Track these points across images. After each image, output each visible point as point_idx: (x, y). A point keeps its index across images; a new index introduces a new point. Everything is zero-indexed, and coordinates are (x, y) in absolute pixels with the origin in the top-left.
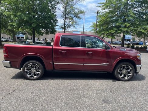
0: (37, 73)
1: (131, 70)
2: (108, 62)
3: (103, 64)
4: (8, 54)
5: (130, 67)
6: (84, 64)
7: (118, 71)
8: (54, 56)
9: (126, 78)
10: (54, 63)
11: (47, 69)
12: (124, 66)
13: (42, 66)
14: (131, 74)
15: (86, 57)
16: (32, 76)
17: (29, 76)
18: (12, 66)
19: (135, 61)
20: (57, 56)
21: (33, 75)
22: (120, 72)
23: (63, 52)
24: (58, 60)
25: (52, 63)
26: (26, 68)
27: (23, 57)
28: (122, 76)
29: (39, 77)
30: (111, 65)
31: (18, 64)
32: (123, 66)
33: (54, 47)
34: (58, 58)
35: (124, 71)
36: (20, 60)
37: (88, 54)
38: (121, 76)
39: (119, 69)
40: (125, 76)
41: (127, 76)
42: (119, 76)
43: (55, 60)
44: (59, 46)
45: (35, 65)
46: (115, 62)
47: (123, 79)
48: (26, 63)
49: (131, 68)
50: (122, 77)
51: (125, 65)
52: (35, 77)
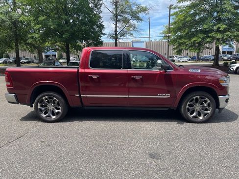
0: (57, 111)
1: (209, 105)
2: (168, 92)
3: (160, 96)
4: (12, 83)
5: (207, 99)
6: (129, 96)
7: (187, 107)
8: (81, 84)
9: (201, 118)
10: (82, 95)
11: (71, 105)
12: (197, 99)
13: (62, 100)
14: (209, 112)
15: (132, 84)
16: (49, 116)
17: (44, 116)
18: (19, 100)
19: (215, 89)
20: (86, 85)
21: (51, 115)
22: (191, 108)
23: (95, 77)
24: (87, 90)
25: (78, 95)
26: (39, 104)
27: (34, 87)
28: (194, 114)
29: (60, 117)
30: (173, 97)
31: (28, 98)
32: (195, 98)
33: (81, 70)
34: (87, 87)
35: (198, 107)
36: (29, 92)
37: (134, 79)
38: (191, 114)
39: (188, 103)
40: (200, 115)
41: (202, 115)
42: (189, 114)
43: (82, 91)
44: (89, 68)
45: (53, 98)
46: (181, 92)
47: (195, 120)
48: (39, 96)
49: (209, 101)
50: (194, 117)
51: (199, 97)
52: (54, 117)
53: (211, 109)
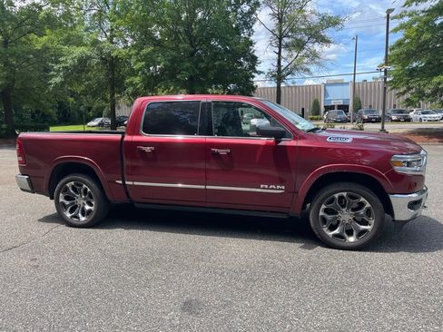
0: (87, 207)
2: (281, 182)
4: (24, 158)
5: (362, 199)
6: (208, 187)
7: (321, 213)
8: (126, 162)
9: (352, 239)
10: (127, 183)
11: (110, 198)
12: (341, 197)
13: (97, 189)
14: (368, 227)
15: (213, 165)
16: (76, 217)
17: (69, 215)
18: (34, 187)
20: (134, 164)
21: (80, 215)
22: (329, 217)
23: (148, 149)
24: (135, 173)
25: (121, 182)
26: (61, 194)
27: (56, 164)
28: (336, 231)
29: (93, 219)
30: (291, 192)
31: (45, 183)
32: (336, 196)
33: (127, 138)
34: (134, 168)
35: (345, 215)
36: (46, 172)
37: (217, 155)
39: (323, 207)
40: (350, 233)
41: (355, 234)
42: (325, 229)
43: (128, 174)
44: (139, 134)
45: (82, 186)
46: (305, 182)
47: (338, 242)
48: (62, 182)
49: (368, 205)
50: (335, 236)
51: (345, 194)
52: (83, 219)
53: (372, 222)
